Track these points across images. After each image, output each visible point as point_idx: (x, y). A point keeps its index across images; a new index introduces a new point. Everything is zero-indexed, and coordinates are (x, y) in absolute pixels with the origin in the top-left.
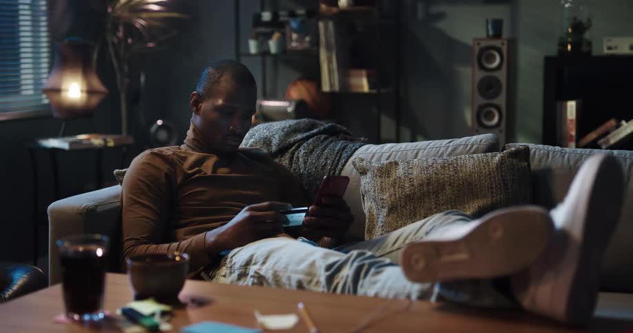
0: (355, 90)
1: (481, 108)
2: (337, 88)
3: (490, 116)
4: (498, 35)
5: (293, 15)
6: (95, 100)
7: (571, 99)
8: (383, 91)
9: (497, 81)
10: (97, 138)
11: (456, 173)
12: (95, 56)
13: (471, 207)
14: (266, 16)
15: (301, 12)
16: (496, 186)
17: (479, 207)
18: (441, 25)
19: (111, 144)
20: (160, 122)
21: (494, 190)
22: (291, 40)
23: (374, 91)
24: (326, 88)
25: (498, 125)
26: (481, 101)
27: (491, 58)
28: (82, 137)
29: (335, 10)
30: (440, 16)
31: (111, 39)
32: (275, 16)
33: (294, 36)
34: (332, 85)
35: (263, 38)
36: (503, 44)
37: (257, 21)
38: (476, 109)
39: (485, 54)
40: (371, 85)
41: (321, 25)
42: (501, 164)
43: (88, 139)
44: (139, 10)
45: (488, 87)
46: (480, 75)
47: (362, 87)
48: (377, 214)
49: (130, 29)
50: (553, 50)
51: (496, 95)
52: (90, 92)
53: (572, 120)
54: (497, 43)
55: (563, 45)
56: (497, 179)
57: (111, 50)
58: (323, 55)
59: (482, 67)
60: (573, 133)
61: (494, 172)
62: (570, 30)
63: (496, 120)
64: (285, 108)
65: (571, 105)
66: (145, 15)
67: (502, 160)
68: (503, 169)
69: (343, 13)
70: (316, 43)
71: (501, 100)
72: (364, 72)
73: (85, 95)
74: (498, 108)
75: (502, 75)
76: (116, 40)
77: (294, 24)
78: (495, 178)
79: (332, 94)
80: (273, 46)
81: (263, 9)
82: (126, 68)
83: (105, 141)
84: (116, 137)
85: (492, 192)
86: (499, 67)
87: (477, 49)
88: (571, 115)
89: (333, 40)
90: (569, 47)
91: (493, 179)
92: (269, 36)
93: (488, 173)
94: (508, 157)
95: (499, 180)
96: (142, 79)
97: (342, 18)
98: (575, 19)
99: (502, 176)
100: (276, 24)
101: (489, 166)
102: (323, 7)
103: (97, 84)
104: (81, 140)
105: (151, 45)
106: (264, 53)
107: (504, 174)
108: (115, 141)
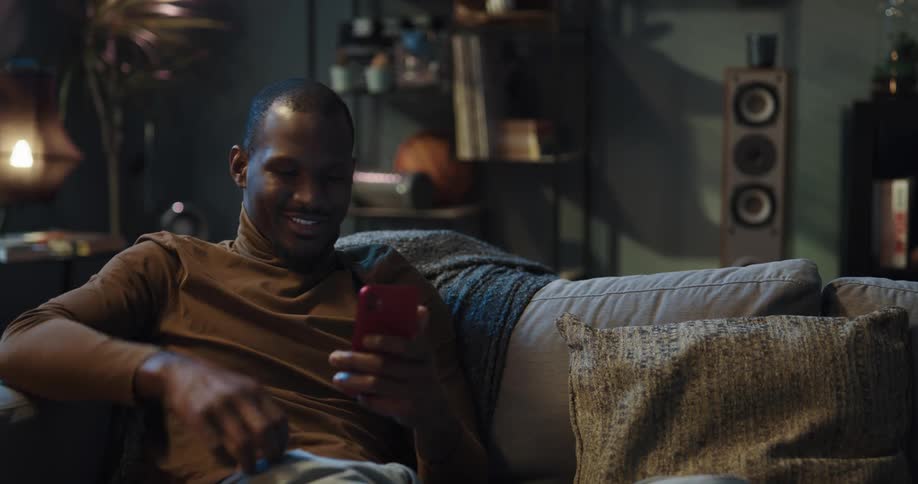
0: (514, 156)
1: (739, 191)
2: (484, 152)
3: (754, 204)
4: (767, 63)
5: (407, 25)
6: (59, 172)
7: (900, 176)
8: (565, 157)
9: (768, 144)
10: (60, 239)
11: (766, 353)
12: (64, 92)
13: (796, 424)
14: (362, 27)
15: (422, 19)
16: (847, 385)
17: (812, 425)
18: (665, 45)
19: (84, 250)
20: (177, 207)
21: (843, 394)
22: (404, 69)
23: (549, 159)
24: (465, 152)
25: (769, 221)
26: (737, 178)
27: (756, 105)
28: (34, 237)
29: (481, 17)
30: (663, 29)
31: (92, 63)
32: (378, 27)
33: (411, 62)
34: (475, 147)
35: (357, 65)
36: (779, 79)
37: (347, 36)
38: (730, 193)
39: (747, 97)
40: (545, 149)
41: (458, 43)
42: (857, 340)
43: (45, 242)
44: (143, 14)
45: (752, 154)
46: (738, 133)
47: (527, 151)
48: (604, 435)
49: (126, 48)
50: (863, 90)
51: (767, 168)
52: (50, 157)
53: (900, 216)
54: (767, 77)
55: (882, 80)
56: (848, 370)
57: (92, 83)
58: (461, 95)
59: (741, 120)
60: (903, 237)
61: (842, 356)
62: (895, 56)
63: (765, 212)
64: (392, 187)
65: (900, 189)
66: (153, 23)
67: (858, 333)
68: (860, 352)
69: (495, 22)
70: (447, 73)
71: (774, 178)
72: (531, 126)
73: (40, 163)
74: (769, 192)
75: (776, 134)
76: (100, 66)
77: (410, 41)
78: (844, 370)
79: (475, 165)
80: (373, 78)
81: (357, 14)
82: (118, 117)
83: (74, 246)
84: (94, 237)
85: (839, 398)
86: (772, 120)
87: (733, 88)
88: (900, 204)
89: (477, 71)
90: (893, 86)
91: (840, 371)
92: (366, 61)
93: (830, 358)
94: (869, 326)
95: (852, 372)
96: (149, 131)
97: (493, 32)
98: (903, 36)
99: (858, 365)
100: (379, 40)
101: (832, 343)
102: (462, 11)
103: (62, 143)
104: (32, 243)
105: (163, 74)
106: (359, 90)
107: (861, 363)
108: (92, 245)
